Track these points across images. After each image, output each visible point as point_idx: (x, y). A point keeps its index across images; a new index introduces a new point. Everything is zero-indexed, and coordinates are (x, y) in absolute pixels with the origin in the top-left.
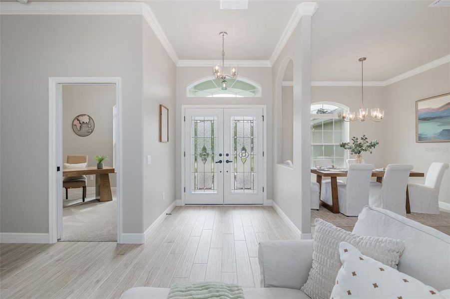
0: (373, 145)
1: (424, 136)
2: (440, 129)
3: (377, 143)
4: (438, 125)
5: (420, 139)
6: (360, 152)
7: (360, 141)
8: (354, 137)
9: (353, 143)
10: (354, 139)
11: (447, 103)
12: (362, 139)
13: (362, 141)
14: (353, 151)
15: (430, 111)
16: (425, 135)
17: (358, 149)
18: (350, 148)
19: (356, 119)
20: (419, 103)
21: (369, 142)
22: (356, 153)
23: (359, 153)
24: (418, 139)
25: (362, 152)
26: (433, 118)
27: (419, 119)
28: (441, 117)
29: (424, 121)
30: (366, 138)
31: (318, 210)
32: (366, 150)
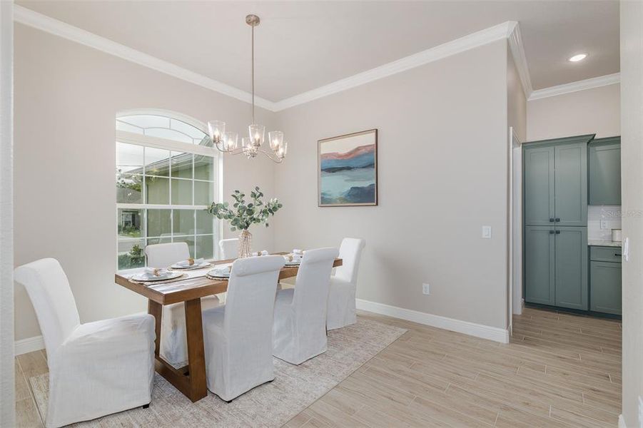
0: (272, 210)
1: (328, 197)
2: (347, 187)
3: (280, 206)
4: (346, 180)
5: (325, 201)
6: (248, 225)
7: (248, 200)
8: (237, 192)
9: (236, 205)
10: (238, 196)
11: (356, 147)
12: (254, 195)
13: (252, 200)
14: (235, 222)
15: (335, 158)
16: (330, 195)
17: (244, 219)
18: (230, 217)
19: (239, 151)
20: (323, 145)
21: (265, 204)
22: (241, 227)
23: (246, 228)
24: (320, 203)
25: (252, 225)
26: (341, 169)
27: (322, 170)
28: (349, 168)
29: (328, 174)
30: (261, 194)
31: (146, 406)
32: (258, 221)
